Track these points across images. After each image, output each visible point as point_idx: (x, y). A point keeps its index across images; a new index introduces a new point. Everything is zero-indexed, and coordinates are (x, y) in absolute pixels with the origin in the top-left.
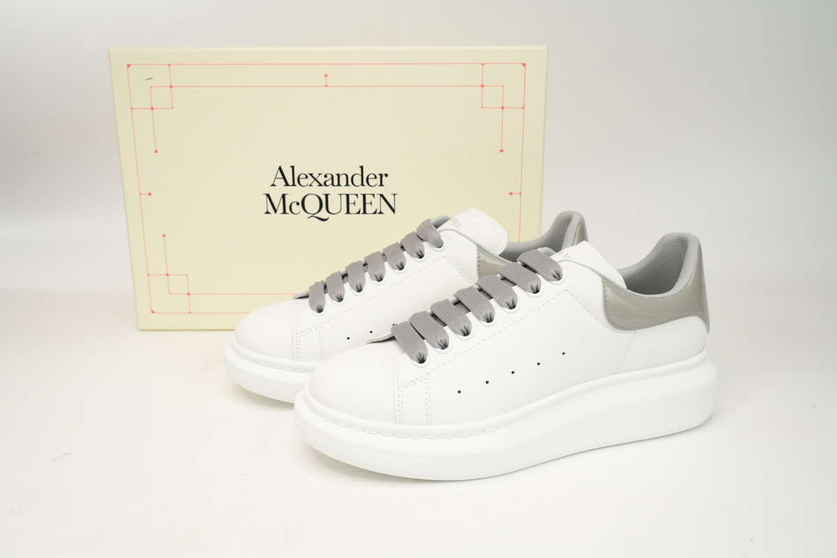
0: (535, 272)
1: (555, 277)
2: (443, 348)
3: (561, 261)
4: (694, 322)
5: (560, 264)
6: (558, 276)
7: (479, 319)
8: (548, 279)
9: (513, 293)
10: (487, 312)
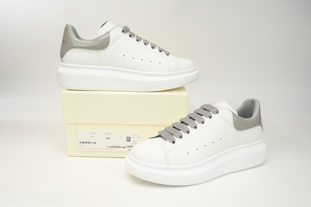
0: (209, 111)
1: (216, 112)
2: (180, 138)
3: (217, 107)
4: (259, 128)
5: (218, 108)
6: (217, 112)
7: (192, 127)
8: (214, 113)
9: (203, 118)
10: (195, 125)
